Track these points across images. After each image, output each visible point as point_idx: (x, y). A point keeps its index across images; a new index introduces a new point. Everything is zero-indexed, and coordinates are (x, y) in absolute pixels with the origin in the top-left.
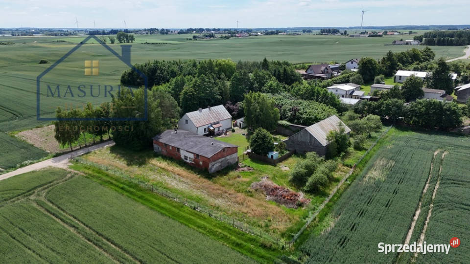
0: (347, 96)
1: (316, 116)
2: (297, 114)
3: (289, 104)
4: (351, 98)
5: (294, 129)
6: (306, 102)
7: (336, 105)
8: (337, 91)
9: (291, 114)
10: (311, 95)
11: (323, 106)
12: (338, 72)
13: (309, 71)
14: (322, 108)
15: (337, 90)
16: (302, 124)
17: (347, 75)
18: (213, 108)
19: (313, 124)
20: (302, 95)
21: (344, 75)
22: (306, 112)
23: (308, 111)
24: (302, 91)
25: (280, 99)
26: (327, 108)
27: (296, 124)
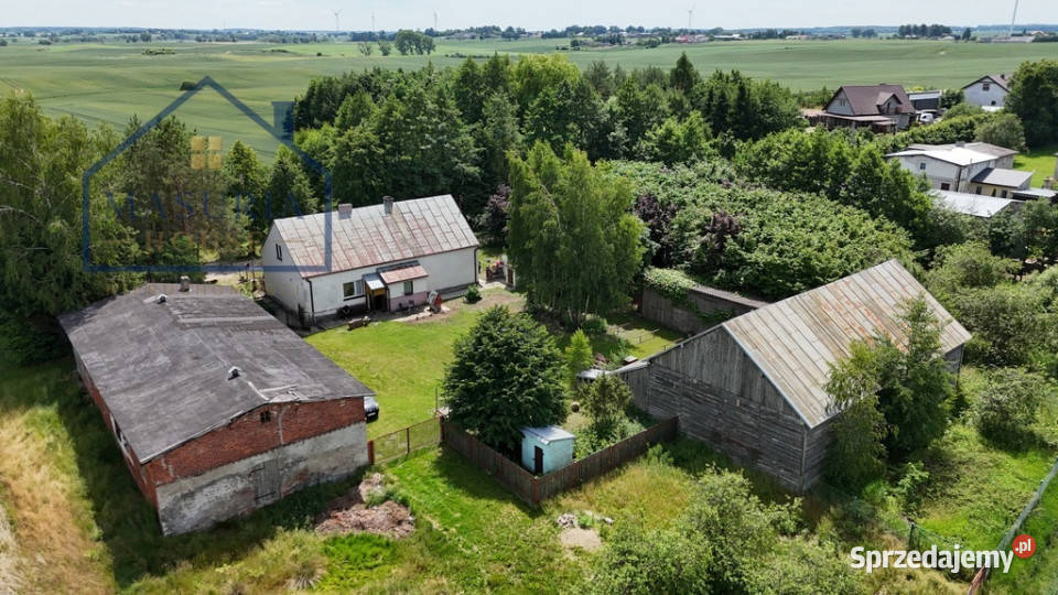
0: (962, 184)
1: (807, 260)
2: (731, 244)
3: (709, 203)
4: (979, 192)
5: (707, 309)
6: (779, 199)
7: (913, 214)
8: (923, 166)
9: (704, 245)
10: (808, 174)
11: (855, 217)
12: (936, 115)
13: (836, 108)
14: (846, 226)
15: (923, 162)
16: (743, 290)
17: (967, 119)
18: (402, 205)
19: (791, 293)
20: (775, 171)
21: (954, 120)
22: (768, 241)
23: (779, 234)
24: (776, 158)
25: (683, 185)
26: (871, 224)
27: (719, 286)
